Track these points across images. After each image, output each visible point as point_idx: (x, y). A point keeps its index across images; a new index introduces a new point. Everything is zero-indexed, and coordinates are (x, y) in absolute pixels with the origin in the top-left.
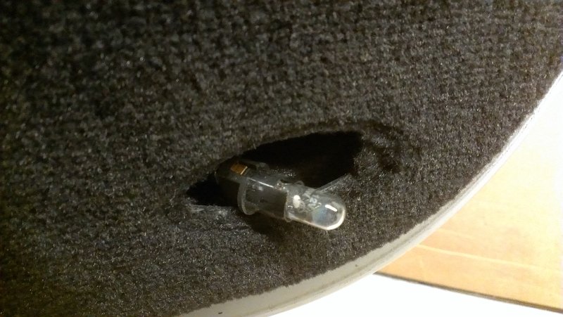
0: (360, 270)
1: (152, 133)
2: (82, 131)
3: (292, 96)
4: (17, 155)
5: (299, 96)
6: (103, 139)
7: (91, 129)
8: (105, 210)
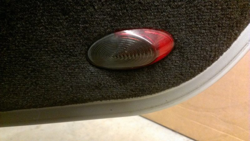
0: (168, 102)
1: (80, 24)
2: (58, 20)
3: (129, 16)
4: (39, 25)
5: (131, 16)
6: (65, 23)
7: (61, 19)
8: (66, 51)
